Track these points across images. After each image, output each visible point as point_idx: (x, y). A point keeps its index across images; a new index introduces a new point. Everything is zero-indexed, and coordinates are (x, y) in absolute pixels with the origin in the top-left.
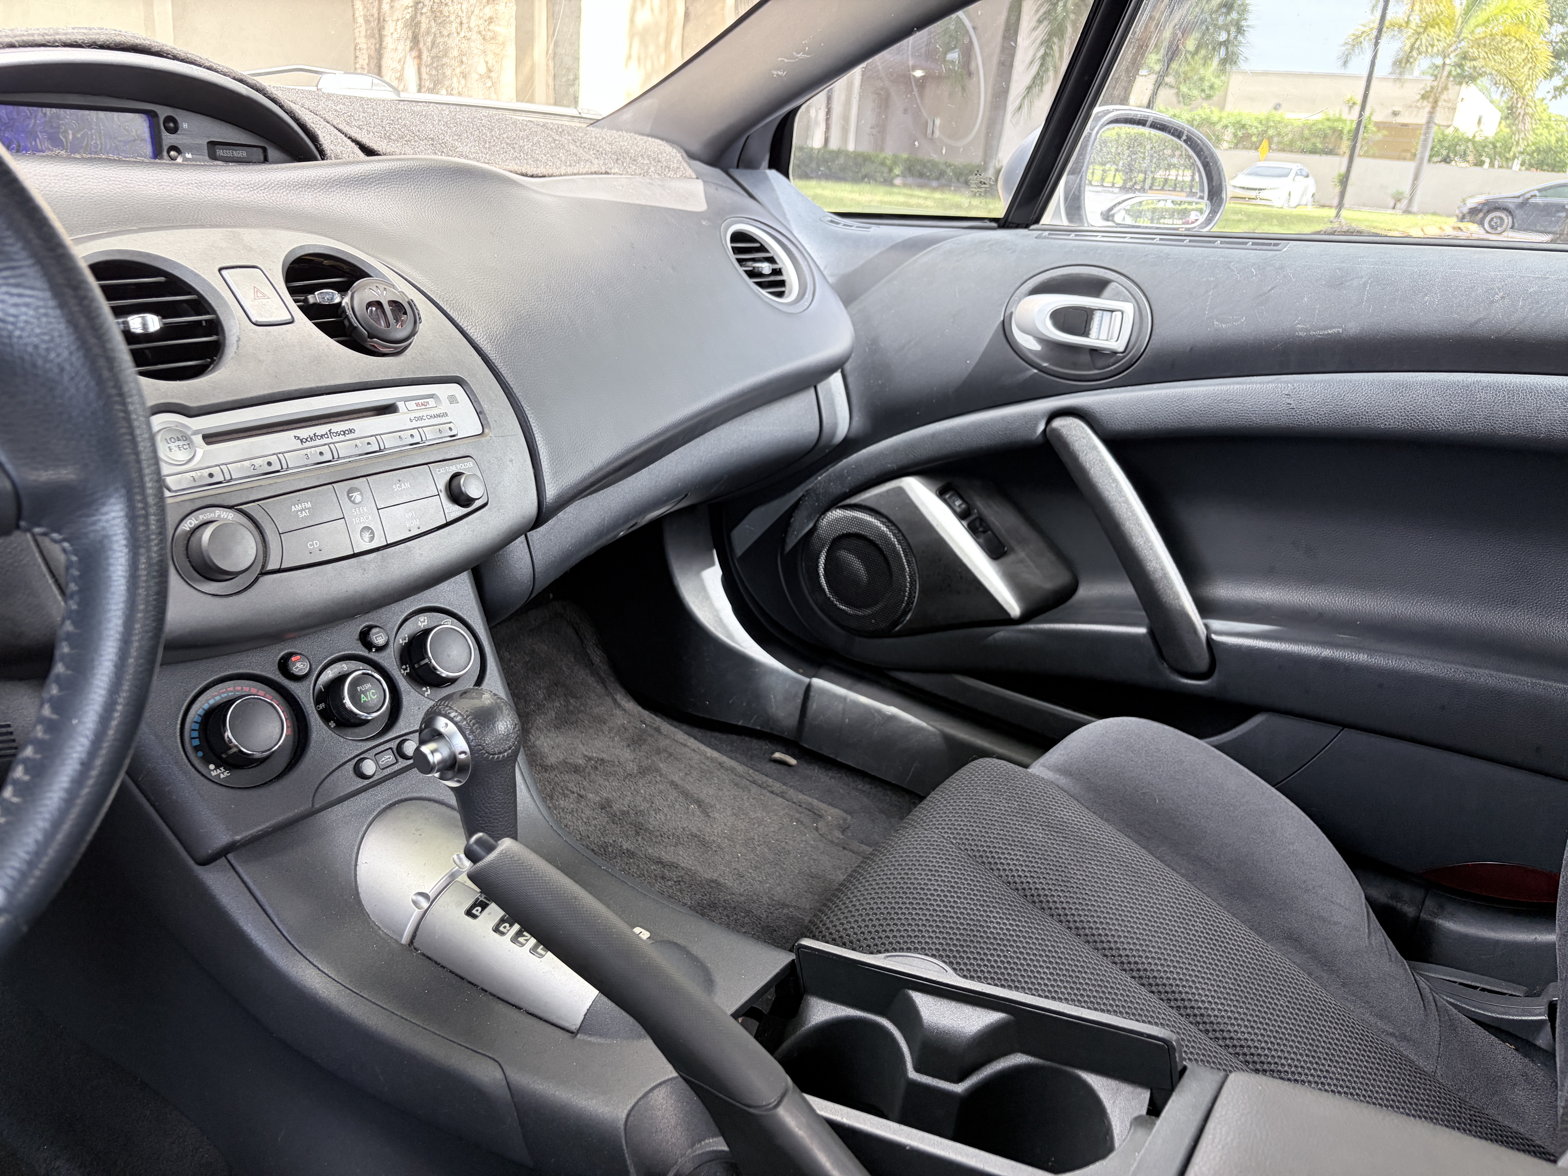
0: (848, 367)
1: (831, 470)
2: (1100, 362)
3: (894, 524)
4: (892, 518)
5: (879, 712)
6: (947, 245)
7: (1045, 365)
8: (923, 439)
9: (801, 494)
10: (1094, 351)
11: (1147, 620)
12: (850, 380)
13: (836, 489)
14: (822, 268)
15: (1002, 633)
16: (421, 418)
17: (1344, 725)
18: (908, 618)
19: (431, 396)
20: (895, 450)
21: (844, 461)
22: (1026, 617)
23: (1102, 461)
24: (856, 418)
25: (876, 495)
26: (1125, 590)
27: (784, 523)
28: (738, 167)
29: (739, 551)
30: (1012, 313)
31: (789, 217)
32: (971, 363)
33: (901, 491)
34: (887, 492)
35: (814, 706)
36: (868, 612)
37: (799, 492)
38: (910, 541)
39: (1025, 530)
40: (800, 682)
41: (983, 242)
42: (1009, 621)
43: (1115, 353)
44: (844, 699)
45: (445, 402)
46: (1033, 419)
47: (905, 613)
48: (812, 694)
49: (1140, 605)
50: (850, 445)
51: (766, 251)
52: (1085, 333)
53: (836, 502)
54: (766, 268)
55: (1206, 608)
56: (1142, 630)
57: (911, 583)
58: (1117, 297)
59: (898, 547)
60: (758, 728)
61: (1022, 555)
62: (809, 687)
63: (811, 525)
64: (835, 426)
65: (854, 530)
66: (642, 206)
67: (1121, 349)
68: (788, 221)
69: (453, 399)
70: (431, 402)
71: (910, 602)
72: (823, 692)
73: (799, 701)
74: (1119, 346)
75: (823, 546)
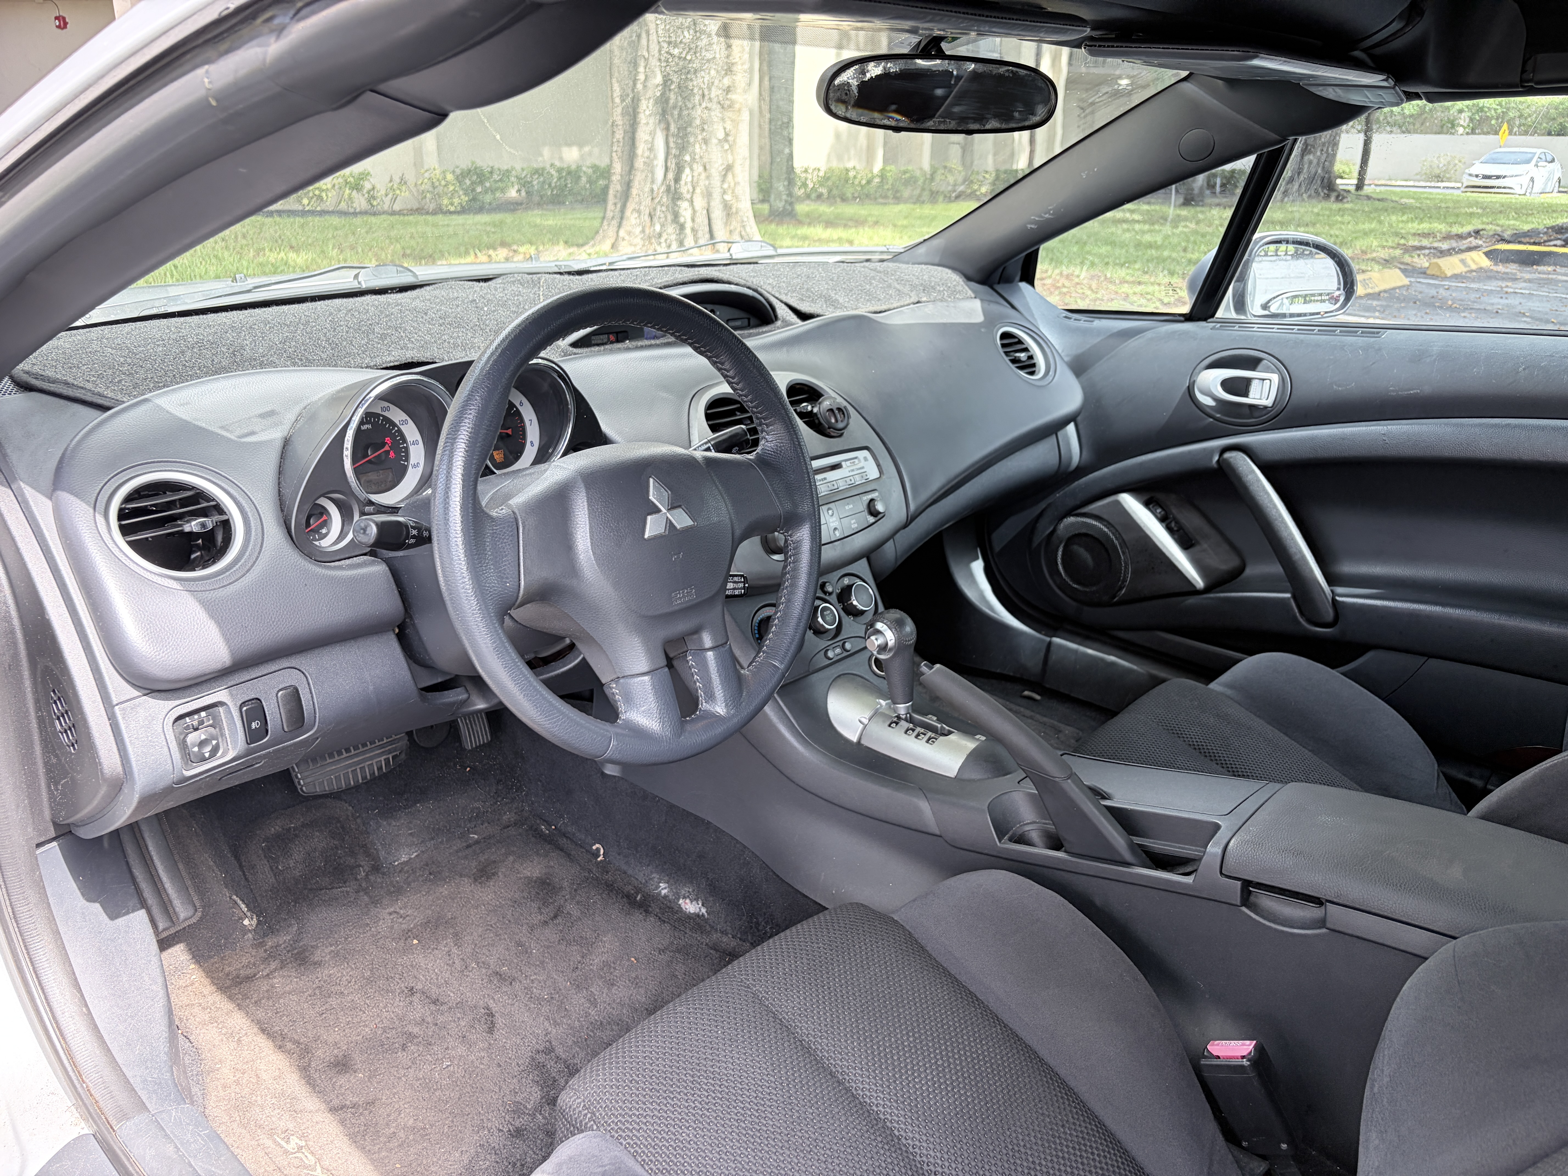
0: (1079, 419)
1: (1067, 489)
2: (1256, 414)
3: (1113, 526)
4: (1111, 521)
5: (1102, 660)
6: (1149, 335)
7: (1218, 415)
8: (1133, 467)
9: (1044, 506)
10: (1252, 407)
11: (1291, 589)
12: (1081, 427)
13: (1071, 503)
14: (1060, 351)
15: (1192, 600)
16: (853, 470)
17: (1430, 656)
18: (1123, 592)
19: (856, 458)
20: (1114, 474)
21: (1076, 483)
22: (1208, 589)
23: (1259, 480)
24: (1084, 453)
25: (1100, 506)
26: (1276, 569)
27: (1031, 528)
28: (999, 283)
29: (997, 549)
30: (1194, 381)
31: (1036, 317)
32: (1166, 415)
33: (1118, 503)
34: (1108, 504)
35: (1054, 657)
36: (1094, 588)
37: (1043, 505)
38: (1124, 537)
39: (1207, 529)
40: (1043, 641)
41: (1174, 332)
42: (1196, 592)
43: (1266, 407)
44: (1076, 652)
45: (862, 460)
46: (1210, 452)
47: (1121, 589)
48: (1052, 648)
49: (1286, 579)
50: (1081, 471)
51: (1022, 343)
52: (1246, 394)
53: (1070, 513)
54: (1023, 356)
55: (1331, 579)
56: (1288, 595)
57: (1125, 567)
58: (1267, 370)
59: (1116, 542)
60: (1011, 674)
61: (1205, 546)
62: (1050, 643)
63: (1051, 529)
64: (1070, 458)
65: (1084, 531)
66: (944, 324)
67: (1270, 405)
68: (1035, 319)
69: (866, 459)
70: (856, 460)
71: (1124, 581)
72: (1060, 646)
73: (1042, 654)
74: (1269, 403)
75: (1061, 543)
